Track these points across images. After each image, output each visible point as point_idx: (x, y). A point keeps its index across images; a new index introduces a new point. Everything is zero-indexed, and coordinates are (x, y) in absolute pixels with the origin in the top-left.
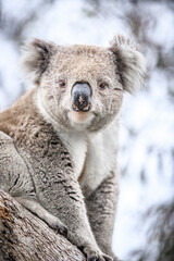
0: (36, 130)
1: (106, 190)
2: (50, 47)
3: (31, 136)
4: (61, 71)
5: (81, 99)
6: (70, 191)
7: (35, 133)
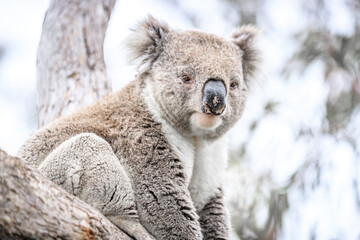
0: (139, 134)
1: (217, 211)
2: (166, 30)
3: (133, 142)
4: (185, 63)
5: (215, 100)
6: (184, 205)
7: (137, 137)
